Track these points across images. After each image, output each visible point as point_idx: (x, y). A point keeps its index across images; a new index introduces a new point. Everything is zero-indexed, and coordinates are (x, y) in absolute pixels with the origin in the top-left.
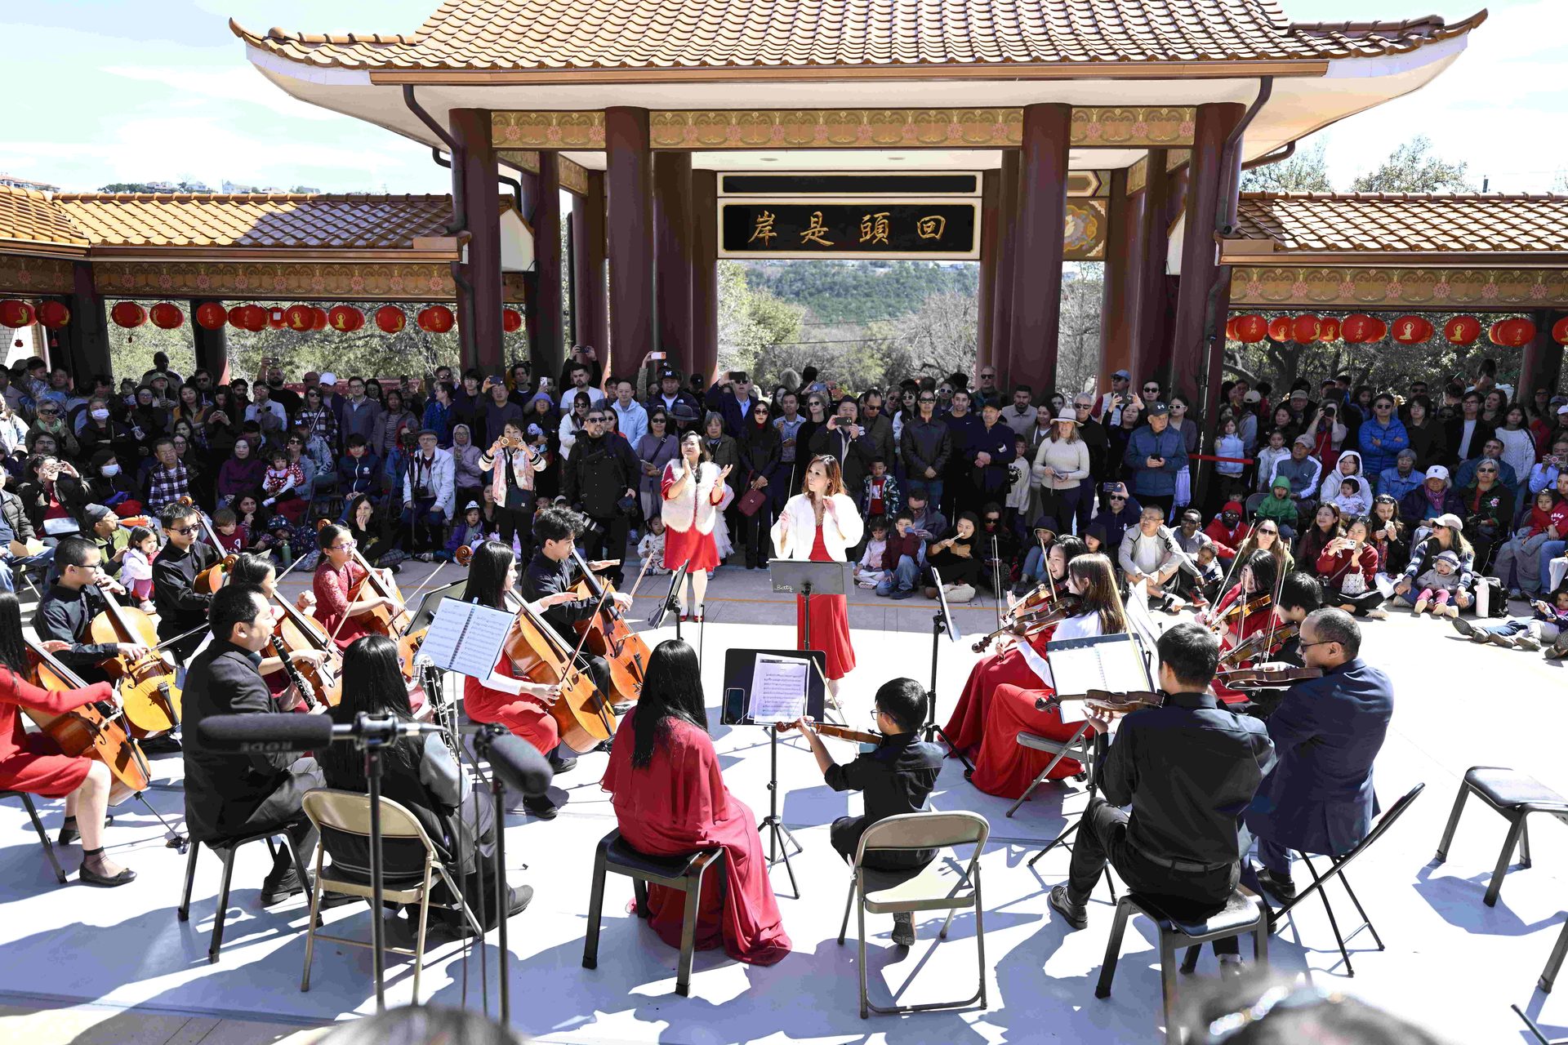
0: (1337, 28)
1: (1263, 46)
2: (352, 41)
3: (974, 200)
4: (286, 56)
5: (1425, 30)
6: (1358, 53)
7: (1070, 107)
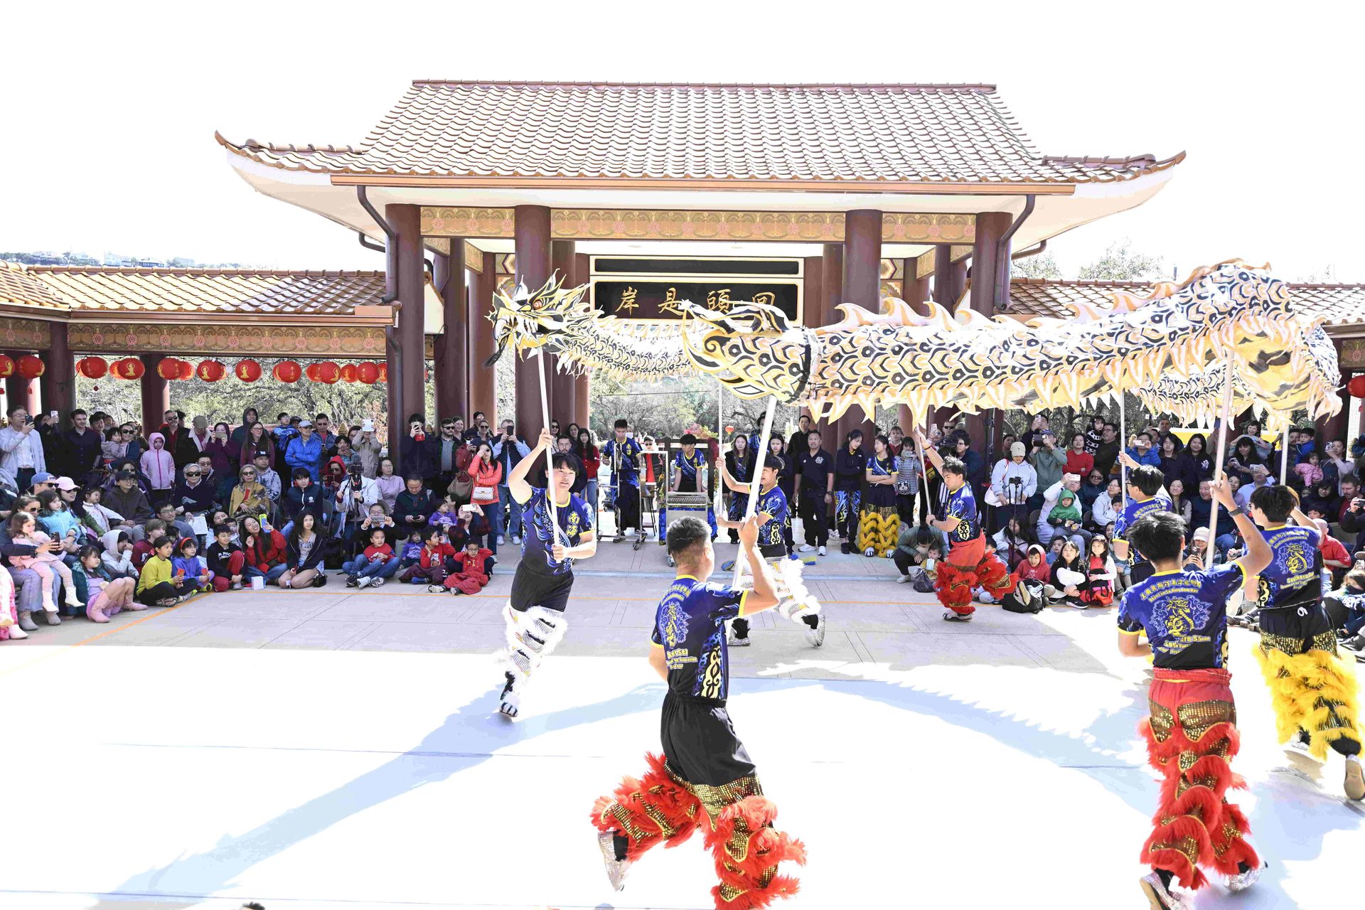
0: (1078, 160)
1: (1026, 173)
2: (311, 150)
3: (797, 280)
4: (261, 161)
5: (1142, 164)
6: (1096, 180)
7: (881, 212)
